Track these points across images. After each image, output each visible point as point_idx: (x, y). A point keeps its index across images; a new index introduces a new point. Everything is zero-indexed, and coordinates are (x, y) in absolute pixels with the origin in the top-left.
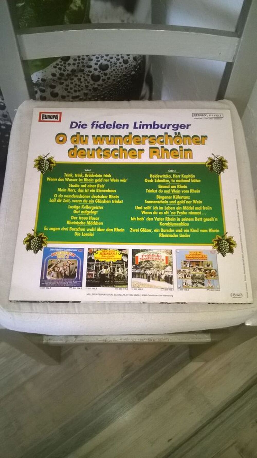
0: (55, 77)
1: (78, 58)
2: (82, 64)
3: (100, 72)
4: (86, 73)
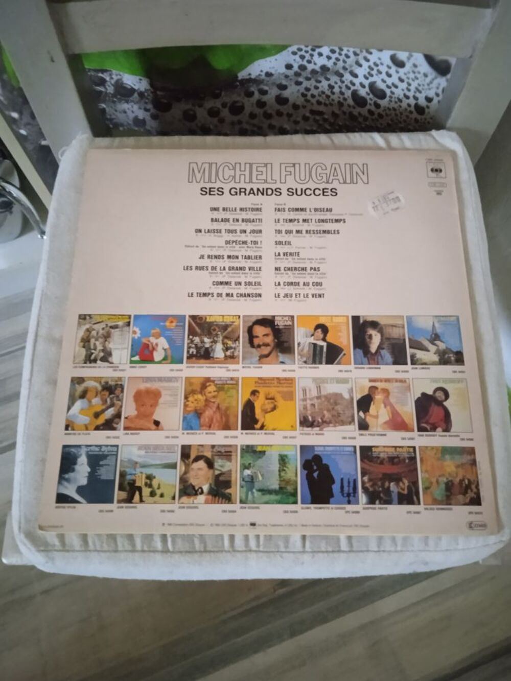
0: (290, 71)
1: (338, 50)
2: (344, 64)
3: (368, 94)
4: (346, 83)
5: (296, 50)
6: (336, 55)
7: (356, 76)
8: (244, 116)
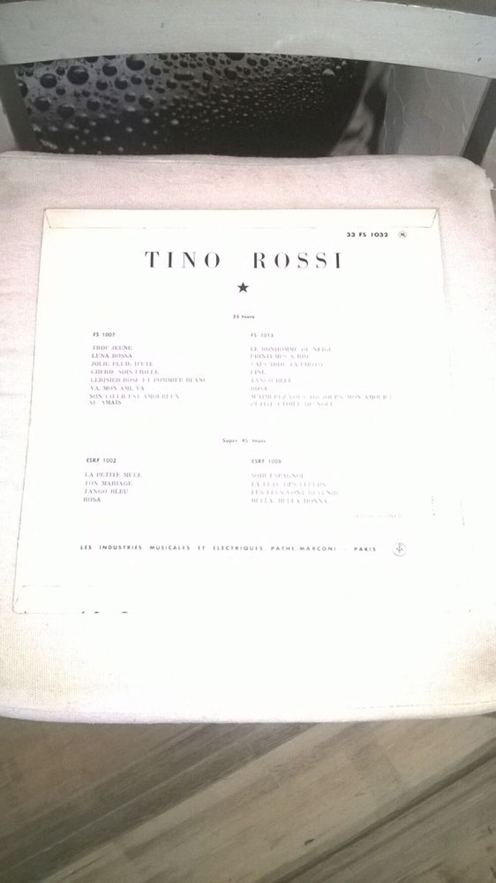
8: (90, 86)
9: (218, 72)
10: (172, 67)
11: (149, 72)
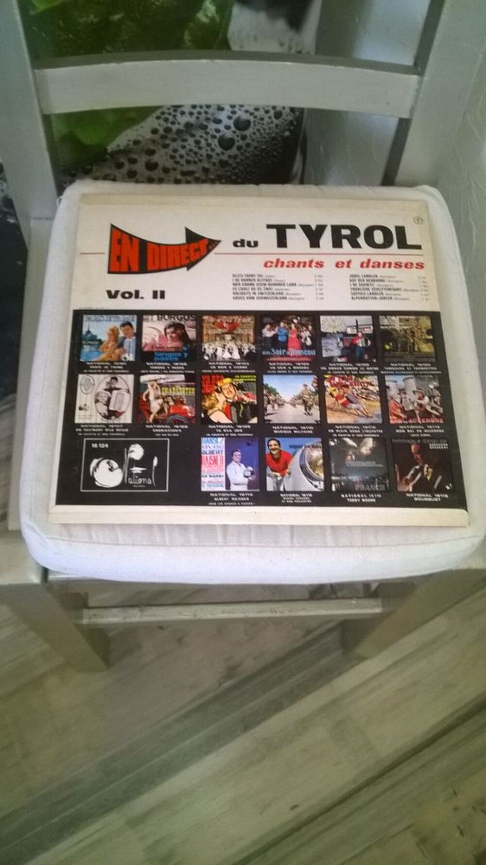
3: (234, 132)
4: (211, 132)
5: (160, 115)
6: (198, 109)
7: (219, 121)
9: (214, 164)
10: (178, 167)
11: (161, 171)
